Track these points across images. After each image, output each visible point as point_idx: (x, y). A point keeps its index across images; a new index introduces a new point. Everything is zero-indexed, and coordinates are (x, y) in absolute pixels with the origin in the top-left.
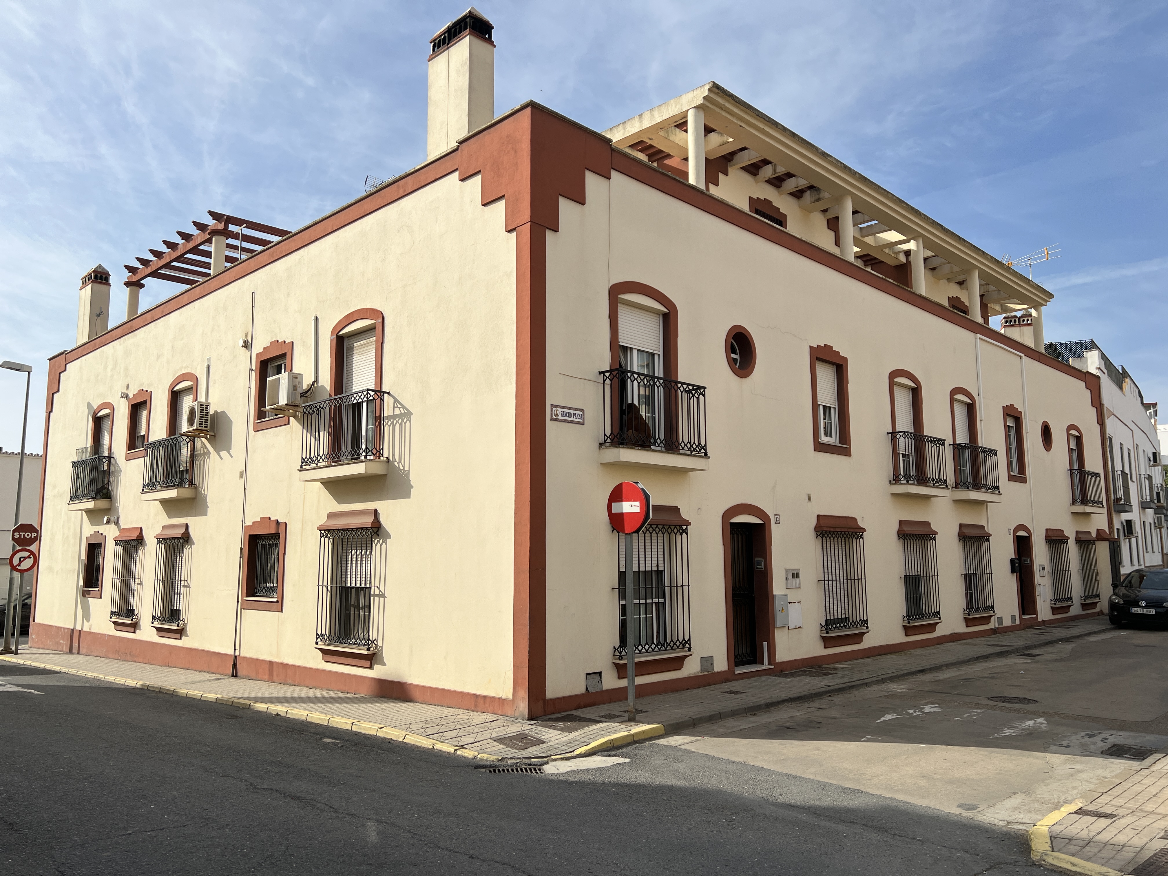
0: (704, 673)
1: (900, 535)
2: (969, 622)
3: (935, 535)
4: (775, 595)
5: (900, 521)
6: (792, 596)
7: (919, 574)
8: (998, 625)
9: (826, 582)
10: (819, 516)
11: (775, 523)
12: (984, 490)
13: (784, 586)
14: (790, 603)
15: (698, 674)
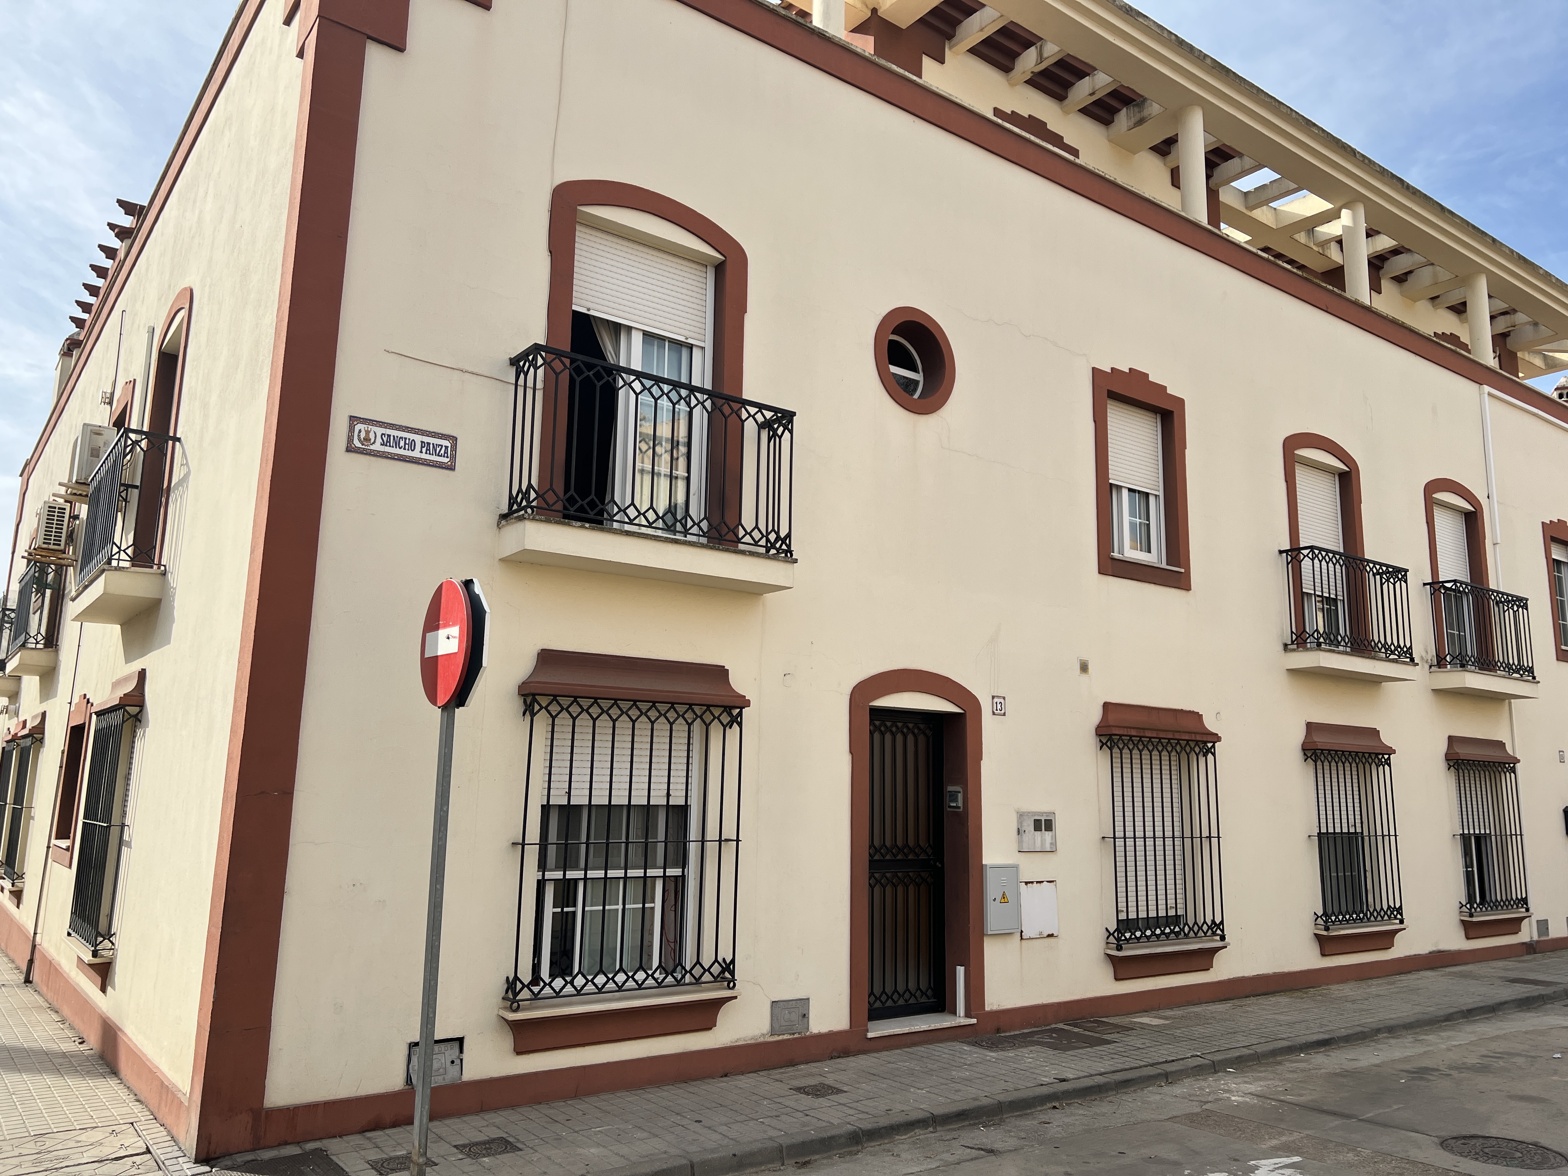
0: (781, 1038)
1: (1307, 752)
2: (1471, 929)
3: (1389, 755)
4: (986, 865)
5: (1309, 725)
6: (1030, 867)
7: (1359, 830)
8: (1539, 936)
9: (1120, 843)
10: (1107, 706)
11: (994, 714)
12: (1503, 673)
13: (1015, 847)
14: (1026, 883)
15: (762, 1040)
